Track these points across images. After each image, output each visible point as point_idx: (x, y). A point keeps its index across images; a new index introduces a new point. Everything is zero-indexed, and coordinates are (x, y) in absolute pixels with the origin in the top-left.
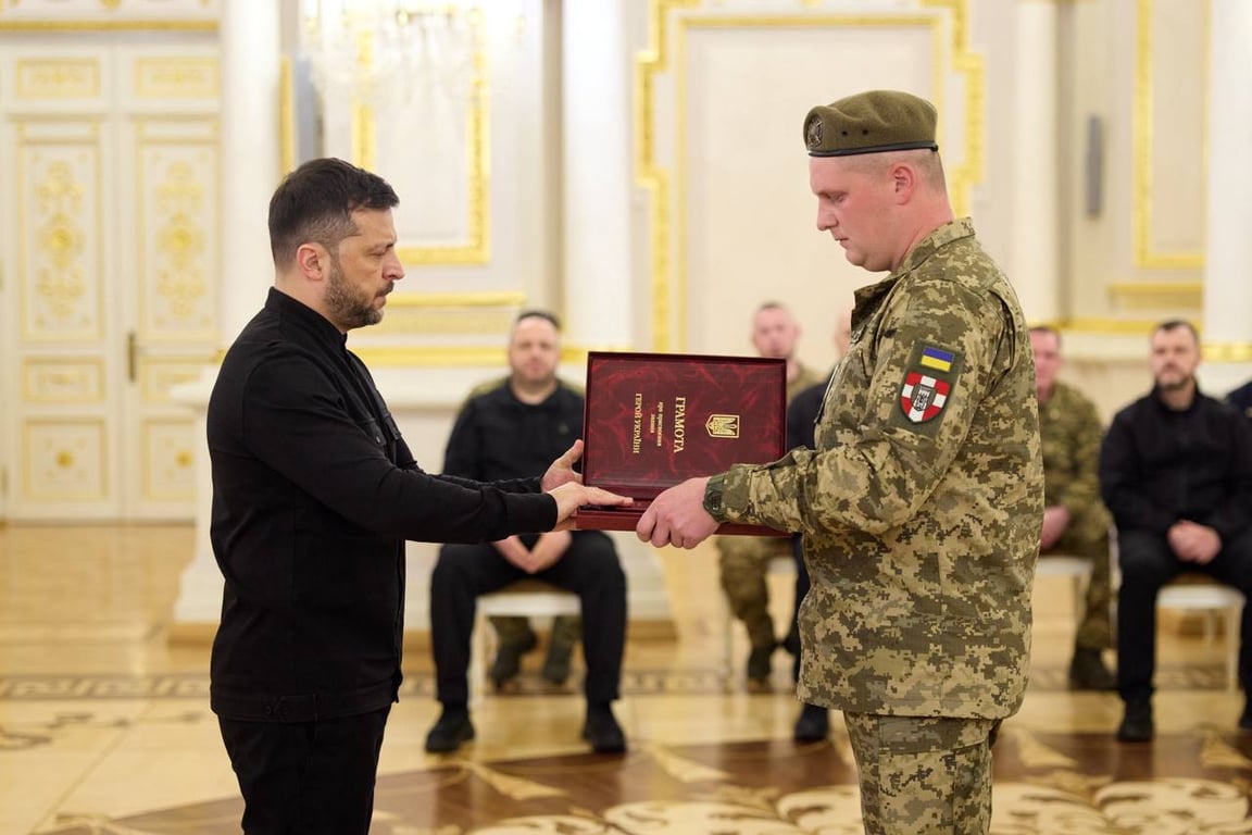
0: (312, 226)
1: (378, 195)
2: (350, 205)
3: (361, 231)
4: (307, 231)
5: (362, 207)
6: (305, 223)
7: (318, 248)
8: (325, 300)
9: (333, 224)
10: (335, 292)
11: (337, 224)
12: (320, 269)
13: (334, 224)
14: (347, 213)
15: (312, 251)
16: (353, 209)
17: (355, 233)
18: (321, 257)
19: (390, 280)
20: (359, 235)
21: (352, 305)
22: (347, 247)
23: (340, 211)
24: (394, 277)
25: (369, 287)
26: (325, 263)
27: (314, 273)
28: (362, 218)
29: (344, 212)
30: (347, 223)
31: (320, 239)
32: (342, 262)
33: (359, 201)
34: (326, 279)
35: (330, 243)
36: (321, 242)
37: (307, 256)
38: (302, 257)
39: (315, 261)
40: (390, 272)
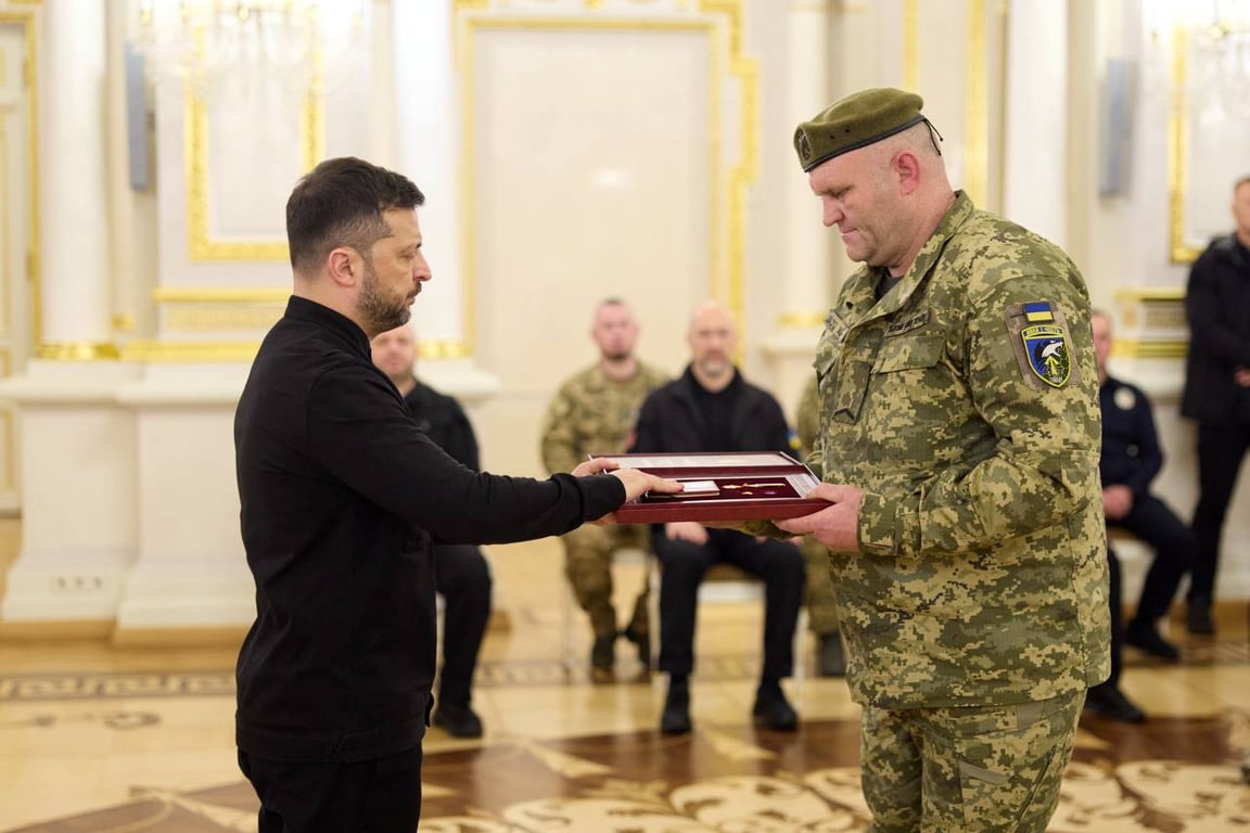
0: (344, 229)
1: (407, 195)
2: (381, 205)
3: (393, 232)
4: (337, 236)
5: (392, 207)
6: (335, 227)
7: (351, 252)
8: (358, 307)
9: (363, 226)
10: (369, 298)
11: (370, 226)
12: (351, 274)
13: (366, 226)
14: (379, 213)
15: (345, 255)
16: (384, 209)
17: (387, 234)
18: (354, 261)
19: (420, 280)
20: (393, 236)
21: (386, 310)
22: (381, 249)
23: (372, 212)
24: (424, 278)
25: (401, 289)
26: (358, 267)
27: (346, 279)
28: (392, 218)
29: (375, 213)
30: (380, 225)
31: (352, 243)
32: (377, 267)
33: (389, 201)
34: (359, 283)
35: (363, 246)
36: (353, 246)
37: (340, 261)
38: (334, 263)
39: (347, 267)
40: (420, 273)
